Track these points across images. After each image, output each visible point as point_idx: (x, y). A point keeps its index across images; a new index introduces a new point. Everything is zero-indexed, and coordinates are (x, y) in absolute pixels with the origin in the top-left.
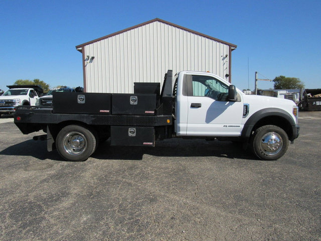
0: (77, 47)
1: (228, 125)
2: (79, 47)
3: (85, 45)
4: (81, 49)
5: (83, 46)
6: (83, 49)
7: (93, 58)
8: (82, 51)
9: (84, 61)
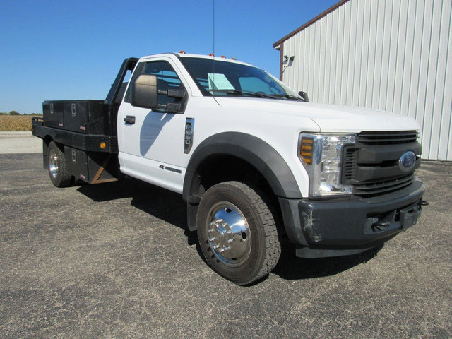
0: (275, 45)
1: (165, 165)
2: (277, 45)
3: (284, 41)
4: (279, 47)
5: (281, 42)
6: (282, 47)
7: (292, 59)
8: (281, 50)
9: (282, 64)
